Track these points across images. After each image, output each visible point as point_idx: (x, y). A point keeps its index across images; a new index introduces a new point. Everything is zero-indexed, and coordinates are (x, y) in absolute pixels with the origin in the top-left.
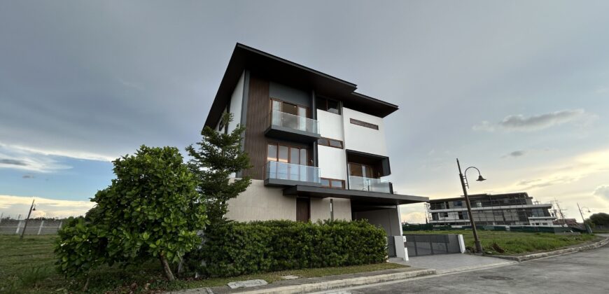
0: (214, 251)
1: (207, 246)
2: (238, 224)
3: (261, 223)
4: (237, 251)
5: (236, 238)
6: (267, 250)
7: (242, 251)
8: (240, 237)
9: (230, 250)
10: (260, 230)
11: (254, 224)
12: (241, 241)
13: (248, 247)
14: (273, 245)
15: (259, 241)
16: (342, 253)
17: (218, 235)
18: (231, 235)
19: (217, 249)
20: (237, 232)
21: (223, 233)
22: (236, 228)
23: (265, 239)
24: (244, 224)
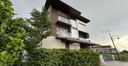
0: (32, 64)
1: (27, 61)
2: (46, 50)
3: (56, 49)
4: (45, 63)
5: (45, 56)
6: (60, 62)
7: (48, 63)
8: (47, 56)
9: (41, 63)
10: (57, 52)
11: (54, 50)
12: (48, 58)
13: (51, 61)
14: (63, 59)
15: (56, 58)
16: (88, 62)
17: (35, 54)
18: (42, 55)
19: (34, 63)
20: (46, 53)
21: (38, 53)
22: (45, 51)
23: (59, 56)
24: (49, 50)
